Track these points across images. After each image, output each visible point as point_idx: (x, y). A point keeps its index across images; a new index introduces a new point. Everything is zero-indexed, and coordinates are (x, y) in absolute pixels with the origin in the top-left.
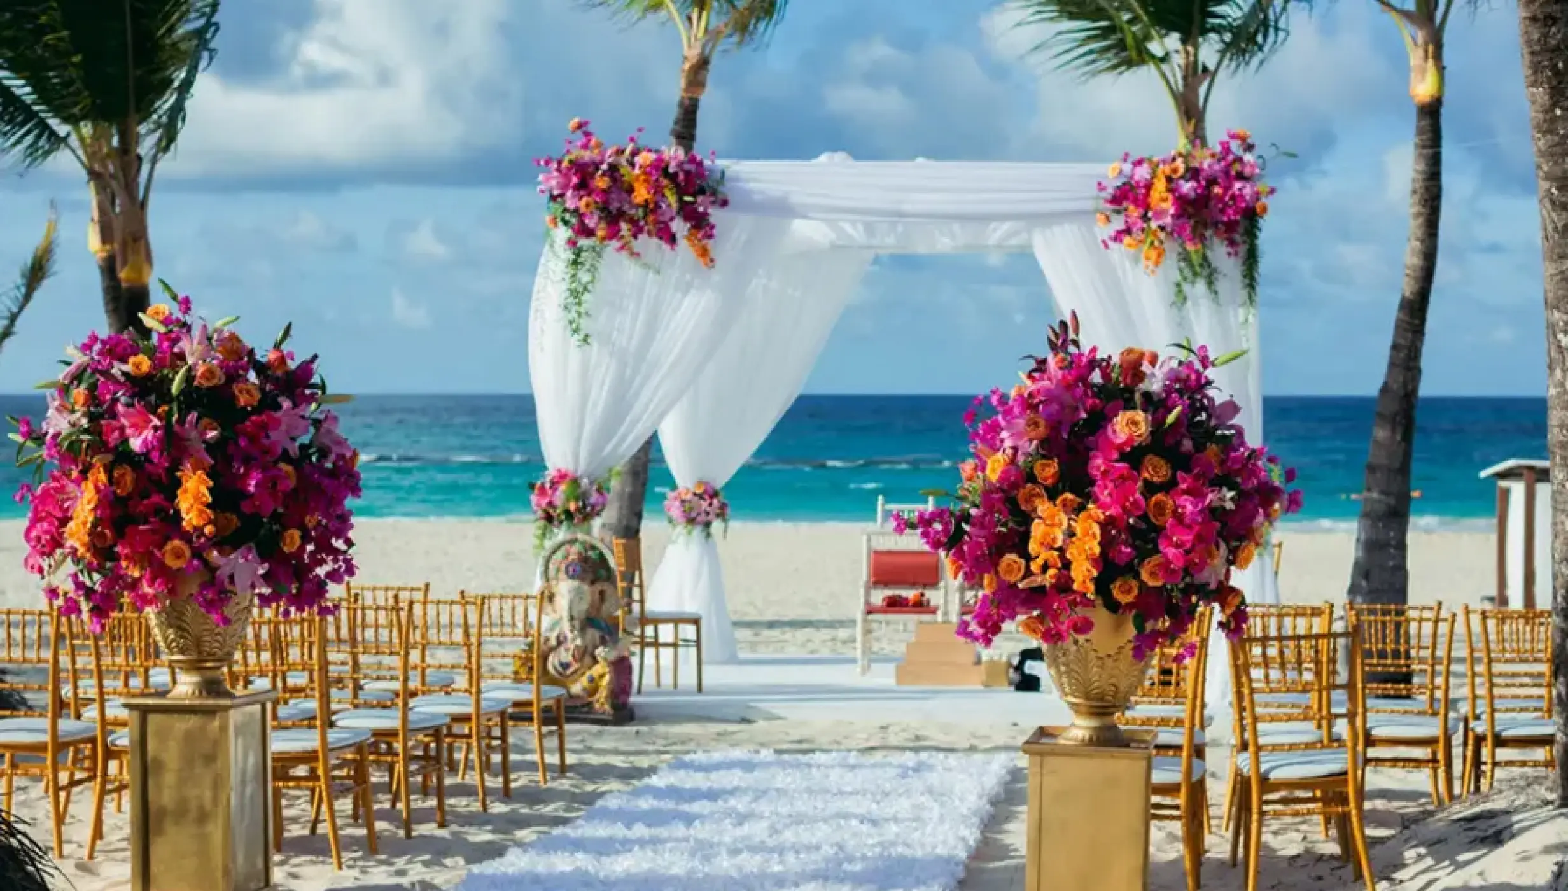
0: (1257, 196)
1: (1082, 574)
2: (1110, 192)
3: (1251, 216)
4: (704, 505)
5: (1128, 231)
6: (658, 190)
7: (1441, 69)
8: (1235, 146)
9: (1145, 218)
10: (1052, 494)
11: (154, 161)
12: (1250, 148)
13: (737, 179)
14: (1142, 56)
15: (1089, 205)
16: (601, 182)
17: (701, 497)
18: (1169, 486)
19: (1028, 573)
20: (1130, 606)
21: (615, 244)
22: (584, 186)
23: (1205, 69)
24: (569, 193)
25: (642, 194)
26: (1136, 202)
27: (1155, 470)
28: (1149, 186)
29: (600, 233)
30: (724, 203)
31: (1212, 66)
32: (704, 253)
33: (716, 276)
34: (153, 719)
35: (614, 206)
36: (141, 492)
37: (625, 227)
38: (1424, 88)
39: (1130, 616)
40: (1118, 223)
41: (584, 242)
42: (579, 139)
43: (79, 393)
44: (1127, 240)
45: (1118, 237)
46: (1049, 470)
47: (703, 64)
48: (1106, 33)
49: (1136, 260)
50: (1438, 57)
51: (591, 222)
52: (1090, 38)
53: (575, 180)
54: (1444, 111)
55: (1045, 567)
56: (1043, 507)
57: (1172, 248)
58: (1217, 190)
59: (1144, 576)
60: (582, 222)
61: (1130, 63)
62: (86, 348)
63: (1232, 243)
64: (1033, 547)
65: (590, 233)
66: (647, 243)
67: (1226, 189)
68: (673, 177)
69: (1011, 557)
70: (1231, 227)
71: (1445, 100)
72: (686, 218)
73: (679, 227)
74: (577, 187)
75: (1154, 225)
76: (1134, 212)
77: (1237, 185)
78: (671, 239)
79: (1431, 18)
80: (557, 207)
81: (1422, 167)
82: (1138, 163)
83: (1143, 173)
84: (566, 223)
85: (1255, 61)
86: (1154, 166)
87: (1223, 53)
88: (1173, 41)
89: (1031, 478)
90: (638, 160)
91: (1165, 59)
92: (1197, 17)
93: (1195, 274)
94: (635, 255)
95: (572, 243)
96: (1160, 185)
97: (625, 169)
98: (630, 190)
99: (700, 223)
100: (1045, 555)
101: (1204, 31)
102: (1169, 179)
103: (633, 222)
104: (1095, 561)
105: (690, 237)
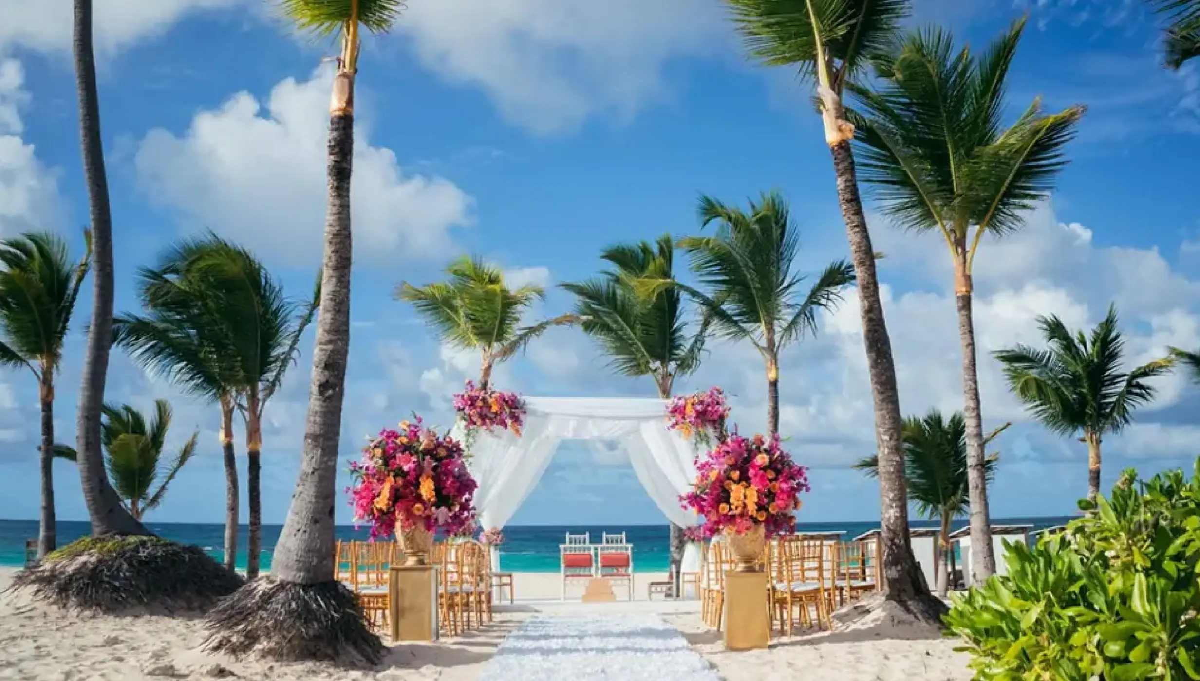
0: (725, 411)
1: (752, 508)
2: (670, 409)
3: (722, 418)
4: (495, 537)
5: (677, 424)
6: (502, 408)
7: (777, 369)
8: (716, 392)
9: (684, 418)
10: (738, 482)
11: (264, 400)
12: (720, 393)
13: (530, 404)
14: (648, 369)
15: (662, 414)
16: (479, 403)
17: (493, 534)
18: (776, 479)
19: (731, 509)
20: (763, 521)
21: (484, 427)
22: (473, 405)
23: (670, 374)
24: (467, 408)
25: (495, 408)
26: (680, 413)
27: (771, 475)
28: (685, 407)
29: (478, 423)
30: (525, 413)
31: (673, 373)
32: (517, 431)
33: (520, 441)
34: (401, 574)
35: (484, 413)
36: (405, 486)
37: (488, 421)
38: (772, 375)
39: (763, 525)
40: (673, 421)
41: (471, 427)
42: (469, 387)
43: (379, 452)
44: (677, 427)
45: (673, 426)
46: (736, 475)
47: (489, 367)
48: (631, 360)
49: (680, 436)
50: (776, 364)
51: (475, 419)
52: (625, 363)
53: (469, 403)
54: (779, 385)
55: (737, 508)
56: (734, 487)
57: (694, 429)
58: (710, 408)
59: (770, 509)
60: (471, 419)
61: (642, 372)
62: (382, 434)
63: (715, 428)
64: (732, 500)
65: (475, 423)
66: (497, 428)
67: (713, 408)
68: (507, 402)
69: (723, 505)
70: (714, 421)
71: (779, 380)
72: (511, 418)
73: (509, 421)
74: (470, 405)
75: (688, 420)
76: (679, 417)
77: (717, 406)
78: (506, 426)
79: (773, 350)
80: (461, 413)
81: (772, 404)
82: (680, 399)
83: (682, 402)
84: (465, 419)
85: (689, 372)
86: (686, 400)
87: (676, 369)
88: (658, 364)
89: (729, 478)
90: (493, 396)
91: (655, 370)
92: (667, 355)
93: (702, 440)
94: (491, 431)
95: (466, 427)
96: (689, 407)
97: (488, 399)
98: (491, 407)
99: (516, 419)
100: (736, 504)
101: (671, 360)
102: (693, 404)
103: (491, 419)
104: (756, 504)
105: (513, 426)
